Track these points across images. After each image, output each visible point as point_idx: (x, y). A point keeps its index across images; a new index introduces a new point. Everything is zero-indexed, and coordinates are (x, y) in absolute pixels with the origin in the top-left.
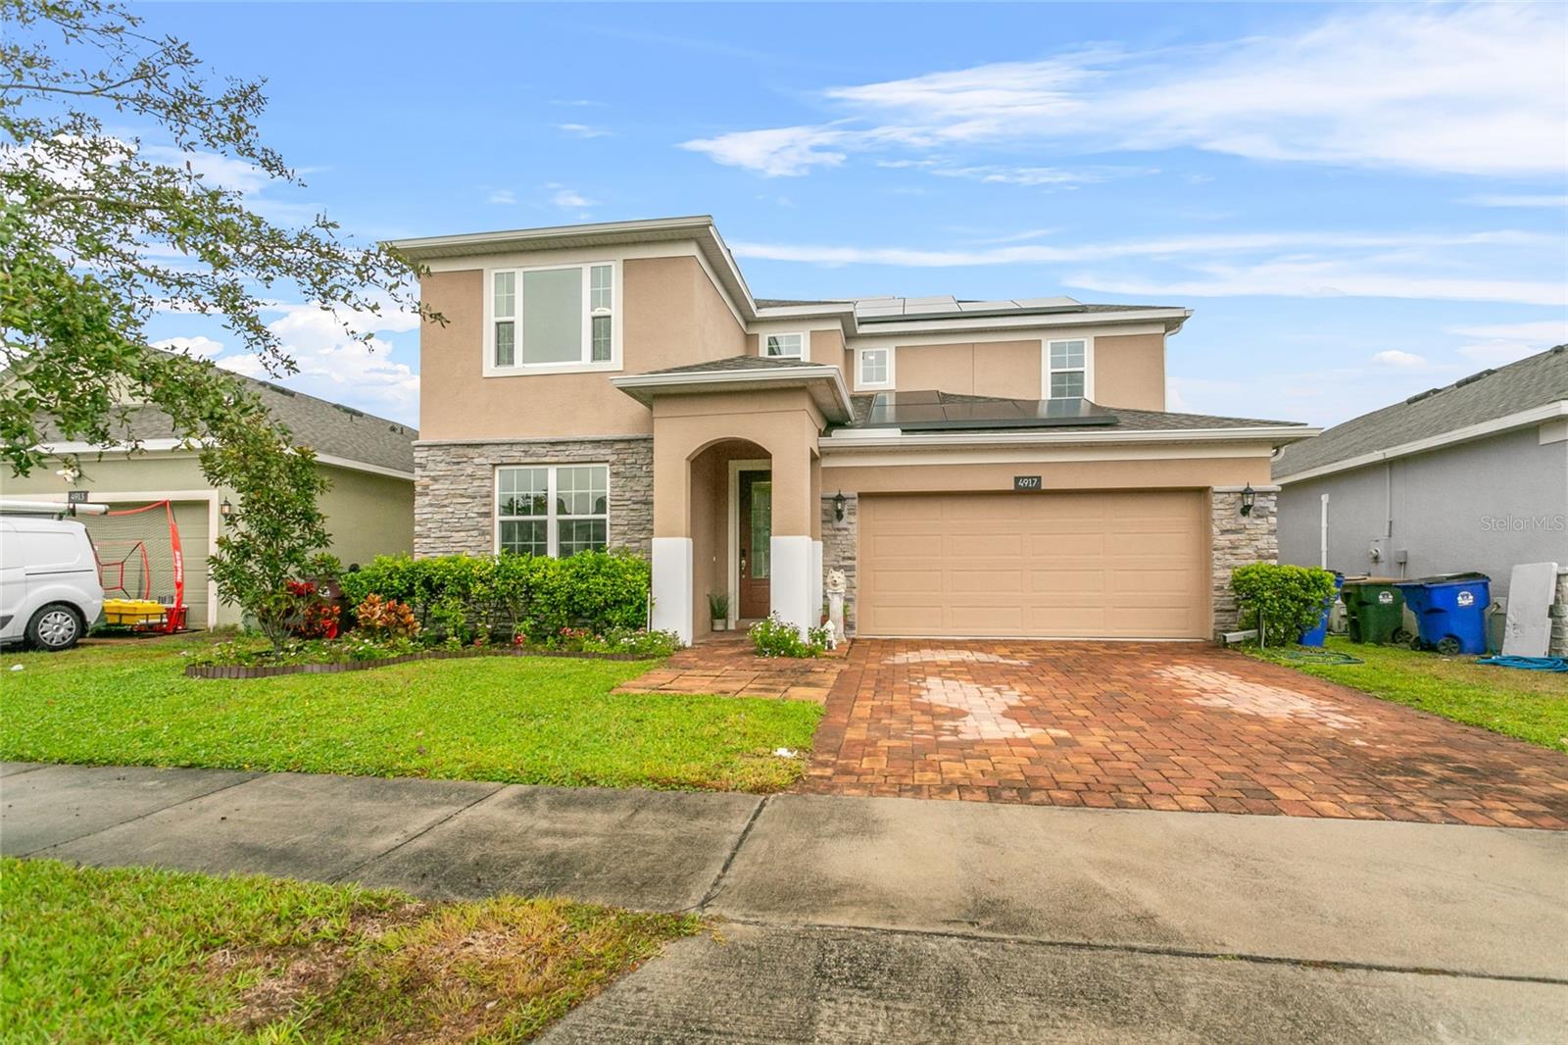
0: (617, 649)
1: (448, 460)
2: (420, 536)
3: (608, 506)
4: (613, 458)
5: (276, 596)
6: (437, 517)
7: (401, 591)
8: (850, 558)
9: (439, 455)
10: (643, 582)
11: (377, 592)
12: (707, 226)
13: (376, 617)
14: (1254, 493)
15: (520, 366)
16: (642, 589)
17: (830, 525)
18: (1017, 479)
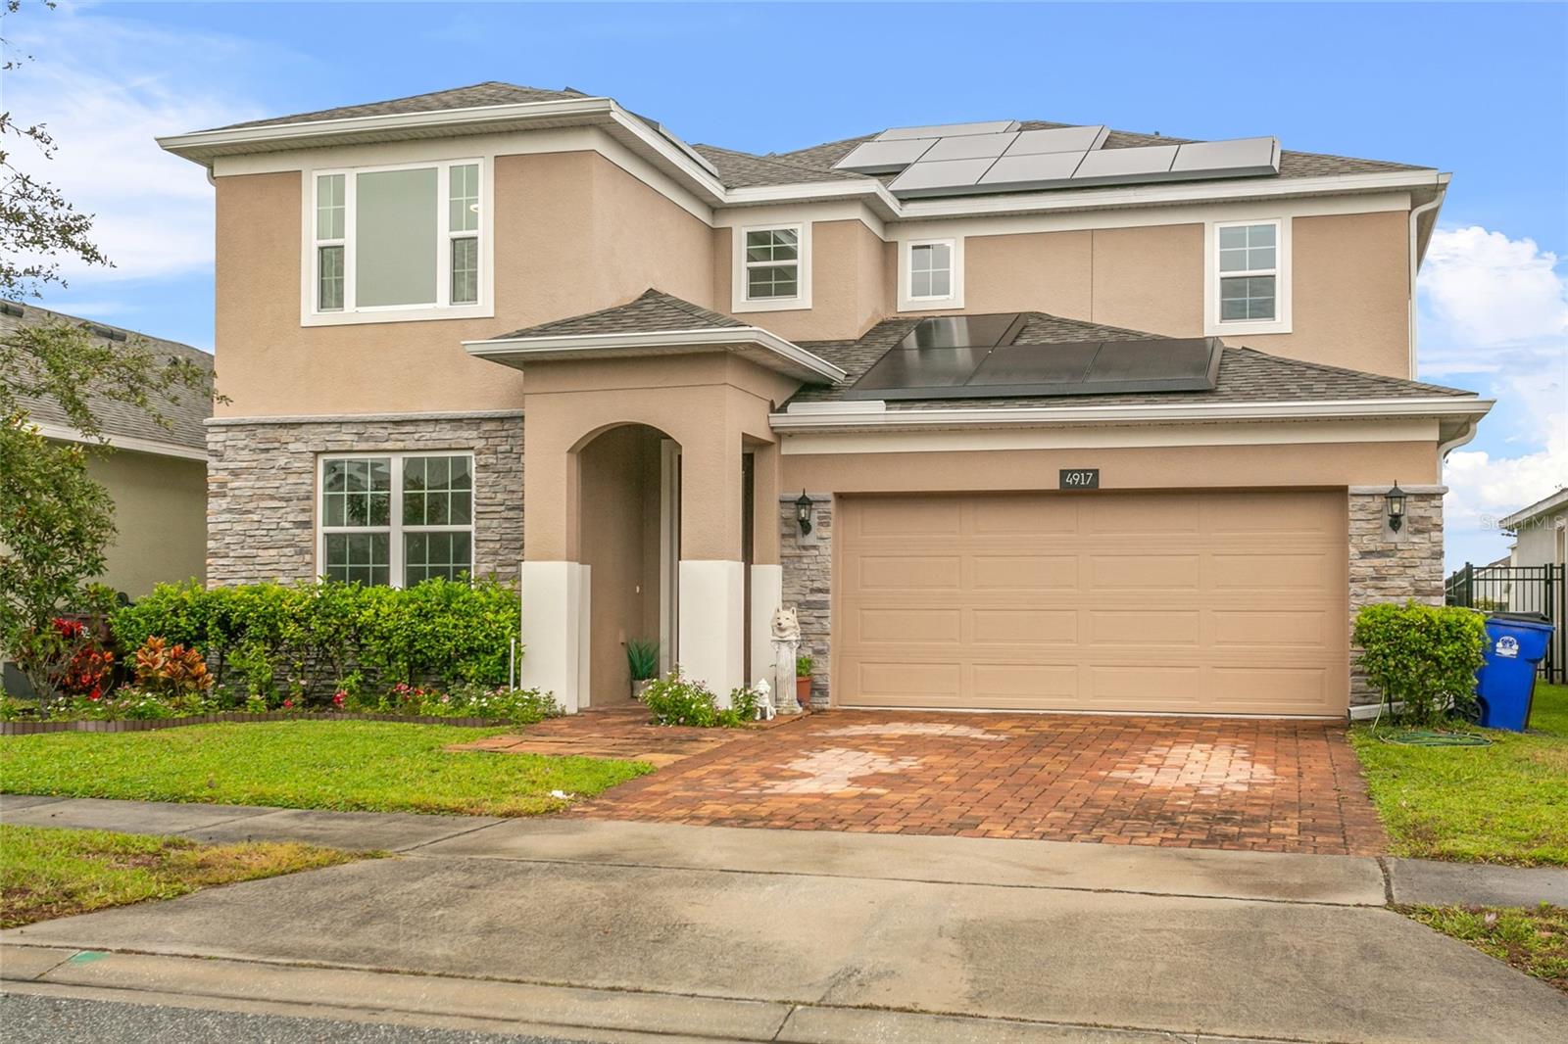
0: (464, 712)
1: (254, 446)
2: (215, 555)
3: (473, 514)
4: (480, 444)
5: (43, 636)
6: (238, 527)
7: (189, 633)
8: (820, 591)
9: (241, 439)
10: (508, 623)
11: (158, 634)
12: (608, 112)
13: (159, 666)
14: (1406, 495)
15: (352, 311)
16: (506, 632)
17: (792, 541)
18: (1063, 474)
